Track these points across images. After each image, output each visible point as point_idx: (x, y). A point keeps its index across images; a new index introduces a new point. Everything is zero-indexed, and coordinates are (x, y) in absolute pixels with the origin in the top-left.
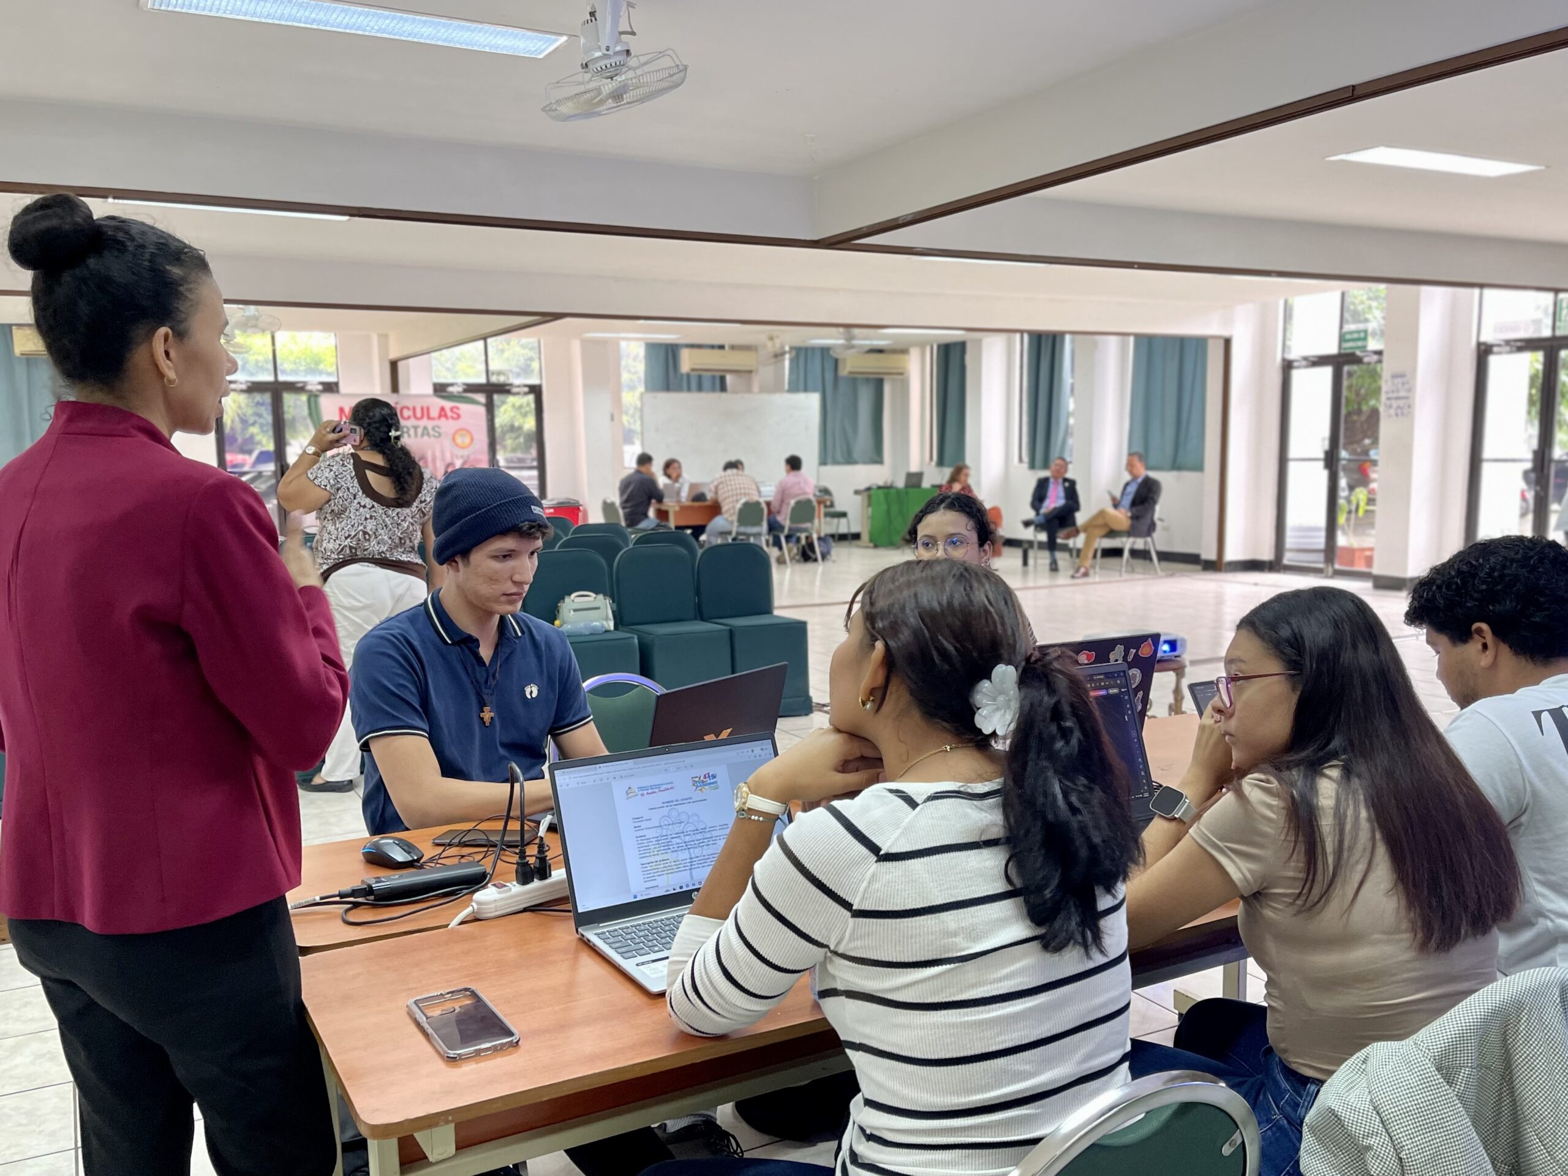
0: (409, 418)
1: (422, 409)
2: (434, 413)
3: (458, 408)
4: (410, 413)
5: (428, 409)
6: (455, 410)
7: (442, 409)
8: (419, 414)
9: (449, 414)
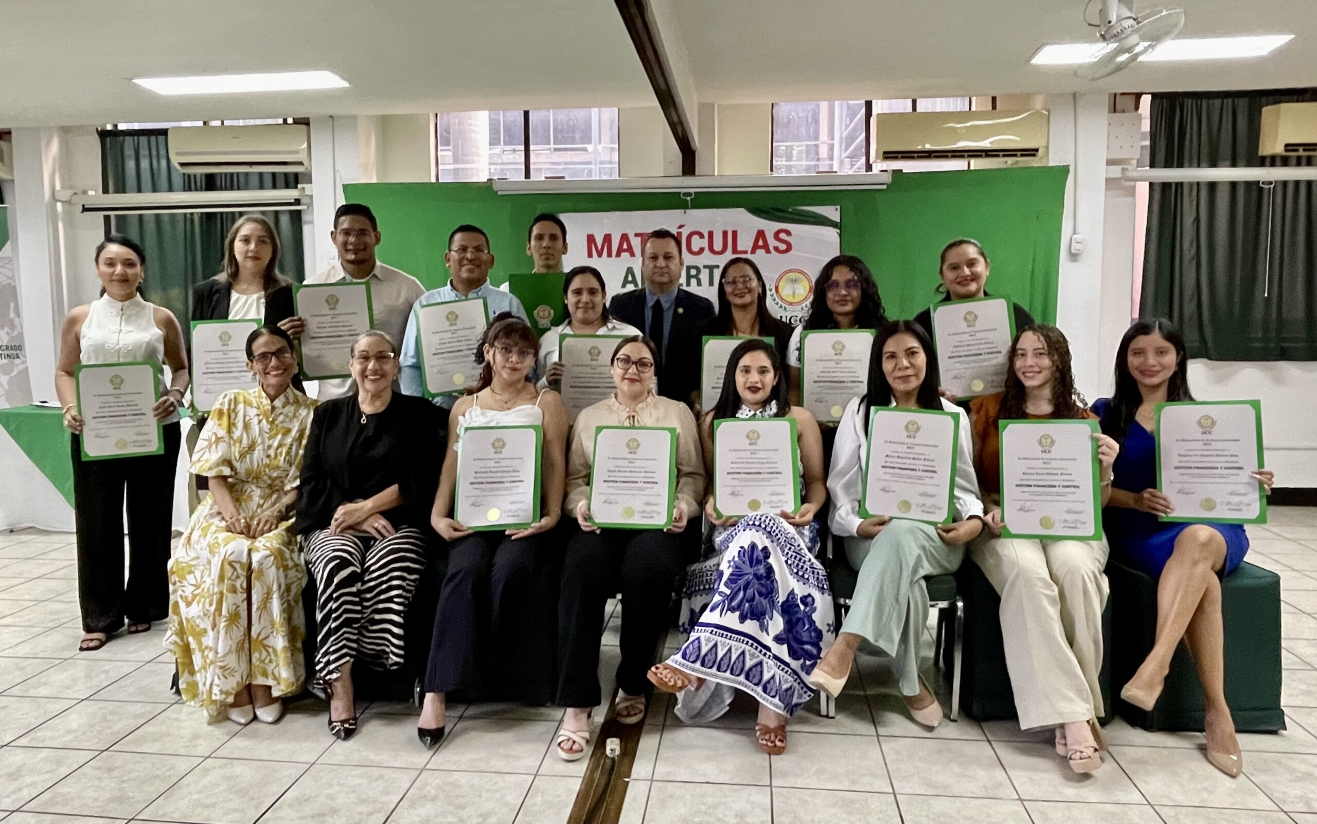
0: (702, 250)
1: (725, 234)
2: (745, 242)
3: (788, 233)
4: (705, 243)
5: (735, 233)
6: (783, 236)
7: (761, 234)
8: (718, 246)
9: (772, 242)
